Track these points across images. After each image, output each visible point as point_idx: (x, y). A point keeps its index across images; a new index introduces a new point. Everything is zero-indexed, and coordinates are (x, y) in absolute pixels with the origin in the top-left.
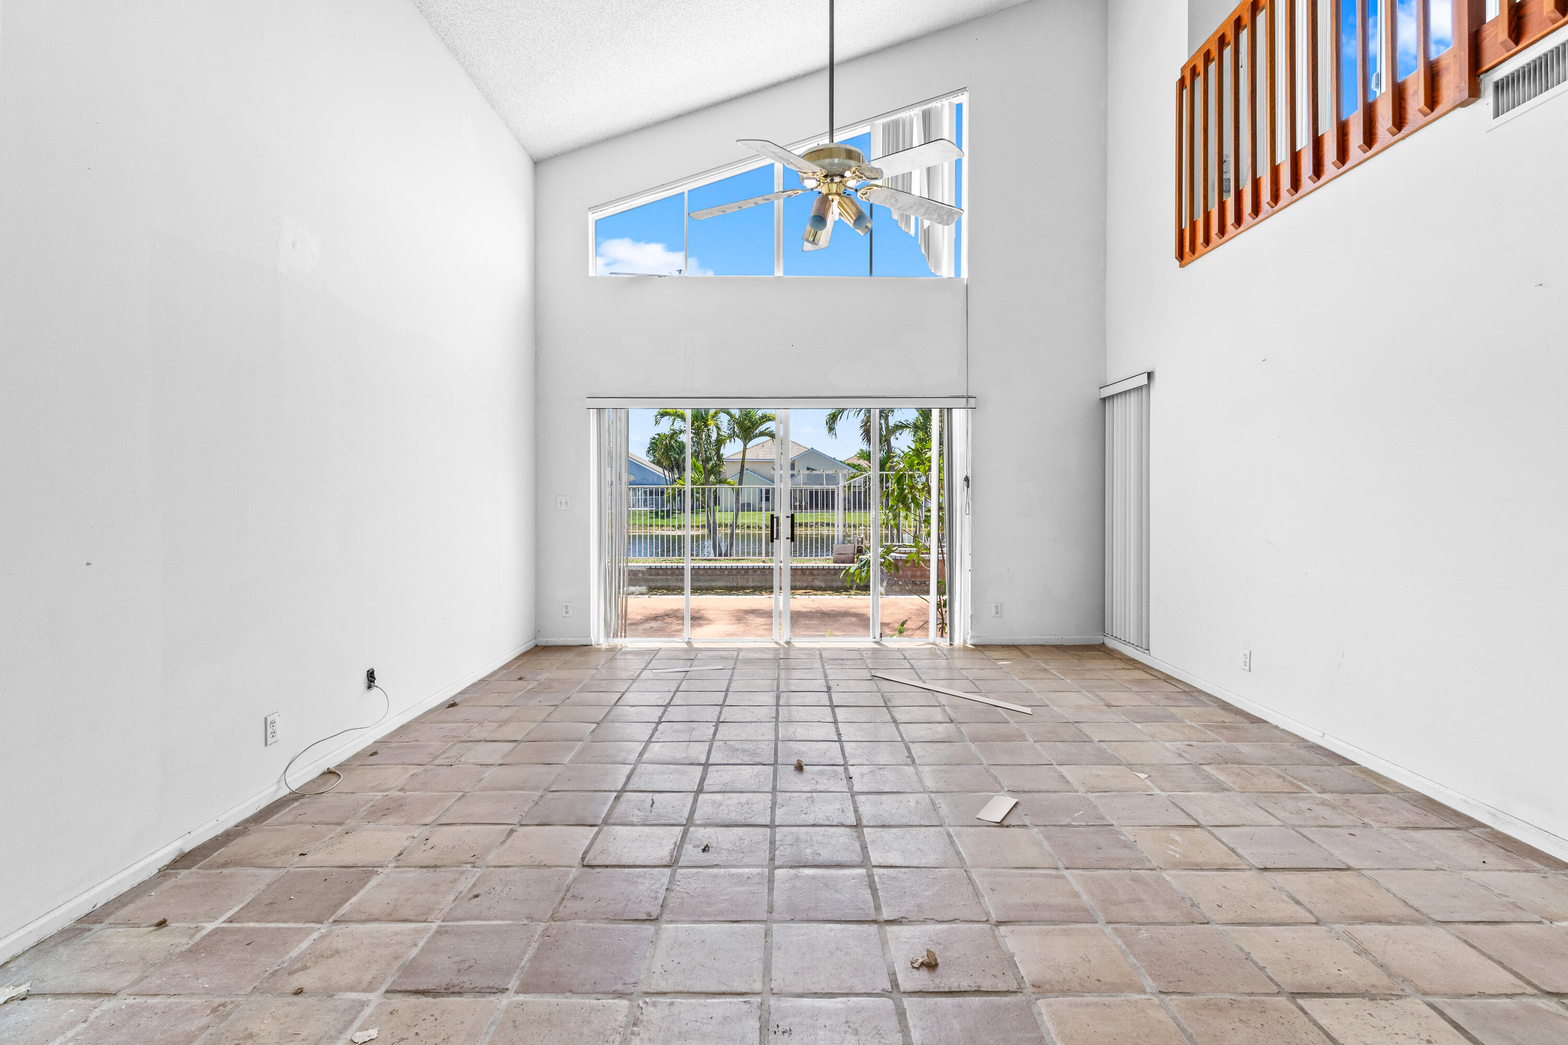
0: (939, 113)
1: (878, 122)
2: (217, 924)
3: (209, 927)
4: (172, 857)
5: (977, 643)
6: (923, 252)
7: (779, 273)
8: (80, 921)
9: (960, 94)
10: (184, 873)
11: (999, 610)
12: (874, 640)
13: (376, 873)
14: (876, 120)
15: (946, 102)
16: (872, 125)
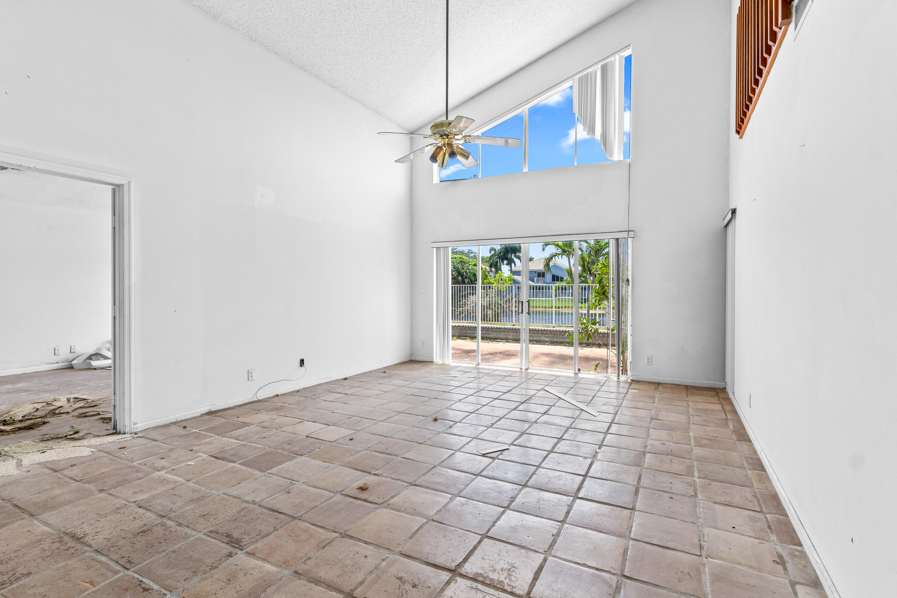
0: (613, 63)
1: (576, 77)
2: (197, 431)
3: (194, 431)
4: (207, 411)
5: (634, 379)
6: (603, 148)
7: (526, 170)
8: (171, 423)
9: (627, 49)
10: (206, 416)
11: (650, 360)
12: (575, 372)
13: (249, 426)
14: (574, 77)
15: (617, 57)
16: (573, 80)
